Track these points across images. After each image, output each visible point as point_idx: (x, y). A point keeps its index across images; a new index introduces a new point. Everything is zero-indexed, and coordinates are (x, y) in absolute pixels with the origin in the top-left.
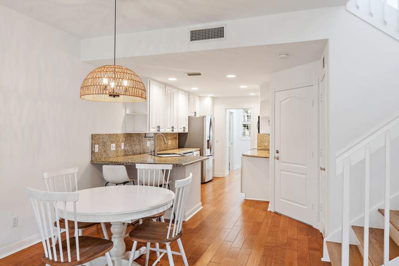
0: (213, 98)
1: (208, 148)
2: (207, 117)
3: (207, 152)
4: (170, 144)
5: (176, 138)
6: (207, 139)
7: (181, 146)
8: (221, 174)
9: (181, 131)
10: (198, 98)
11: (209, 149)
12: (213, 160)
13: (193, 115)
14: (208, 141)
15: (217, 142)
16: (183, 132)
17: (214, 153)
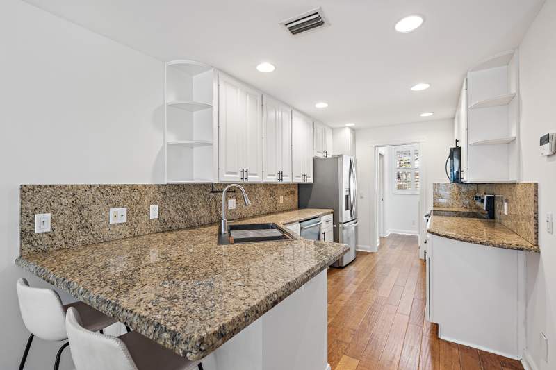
0: (353, 130)
1: (347, 209)
2: (344, 156)
3: (346, 215)
4: (281, 202)
5: (293, 193)
6: (345, 193)
7: (301, 206)
8: (368, 247)
9: (300, 180)
10: (330, 130)
11: (349, 211)
12: (356, 227)
13: (322, 156)
14: (347, 197)
15: (362, 197)
16: (303, 182)
17: (356, 215)
